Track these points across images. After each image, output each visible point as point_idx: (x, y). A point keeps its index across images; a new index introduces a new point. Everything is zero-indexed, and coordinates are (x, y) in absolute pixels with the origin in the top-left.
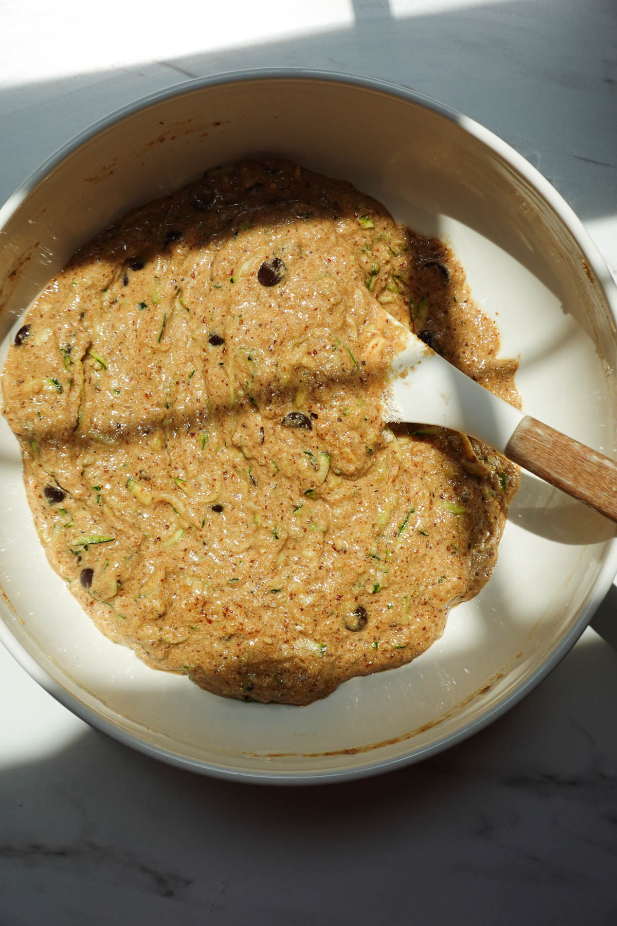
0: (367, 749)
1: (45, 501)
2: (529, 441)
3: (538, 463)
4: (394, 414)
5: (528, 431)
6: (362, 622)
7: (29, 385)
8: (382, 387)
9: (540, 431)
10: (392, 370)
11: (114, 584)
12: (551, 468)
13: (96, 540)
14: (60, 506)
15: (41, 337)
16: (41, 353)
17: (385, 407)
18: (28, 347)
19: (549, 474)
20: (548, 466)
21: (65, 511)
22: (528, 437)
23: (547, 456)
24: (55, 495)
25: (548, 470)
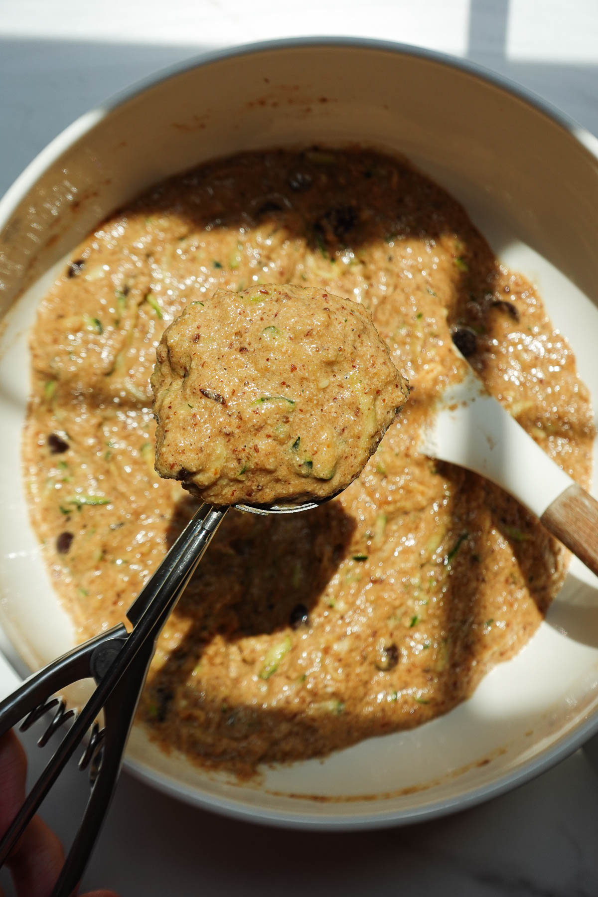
0: (338, 799)
1: (46, 450)
2: (572, 509)
3: (576, 536)
4: (430, 446)
5: (573, 499)
6: (393, 661)
7: (69, 322)
8: (426, 413)
9: (587, 502)
10: (441, 400)
11: (97, 553)
12: (590, 545)
13: (92, 501)
14: (61, 457)
15: (96, 274)
16: (92, 289)
17: (423, 437)
18: (79, 281)
19: (586, 551)
20: (586, 542)
21: (65, 464)
22: (573, 505)
23: (588, 531)
24: (58, 446)
25: (585, 546)
